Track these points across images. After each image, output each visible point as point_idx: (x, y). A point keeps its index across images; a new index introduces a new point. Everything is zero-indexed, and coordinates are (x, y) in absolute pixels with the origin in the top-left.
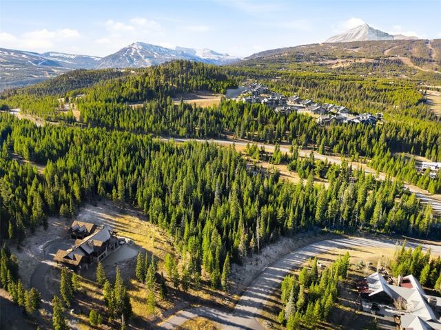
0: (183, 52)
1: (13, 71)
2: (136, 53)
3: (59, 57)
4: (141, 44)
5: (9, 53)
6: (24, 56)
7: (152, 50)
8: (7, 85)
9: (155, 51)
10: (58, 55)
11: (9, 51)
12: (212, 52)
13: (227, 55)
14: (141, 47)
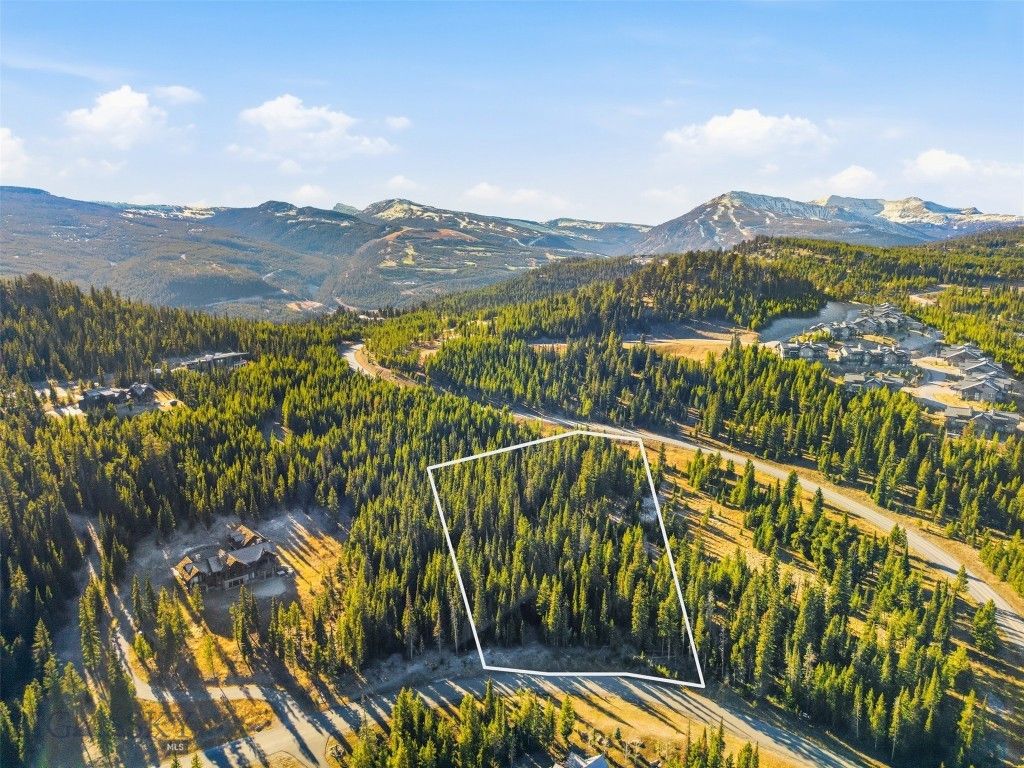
0: (841, 210)
1: (480, 259)
2: (724, 215)
3: (573, 229)
4: (740, 195)
5: (487, 225)
6: (509, 229)
7: (763, 207)
8: (463, 284)
9: (771, 209)
10: (571, 224)
11: (487, 220)
12: (929, 206)
13: (975, 211)
14: (737, 203)
